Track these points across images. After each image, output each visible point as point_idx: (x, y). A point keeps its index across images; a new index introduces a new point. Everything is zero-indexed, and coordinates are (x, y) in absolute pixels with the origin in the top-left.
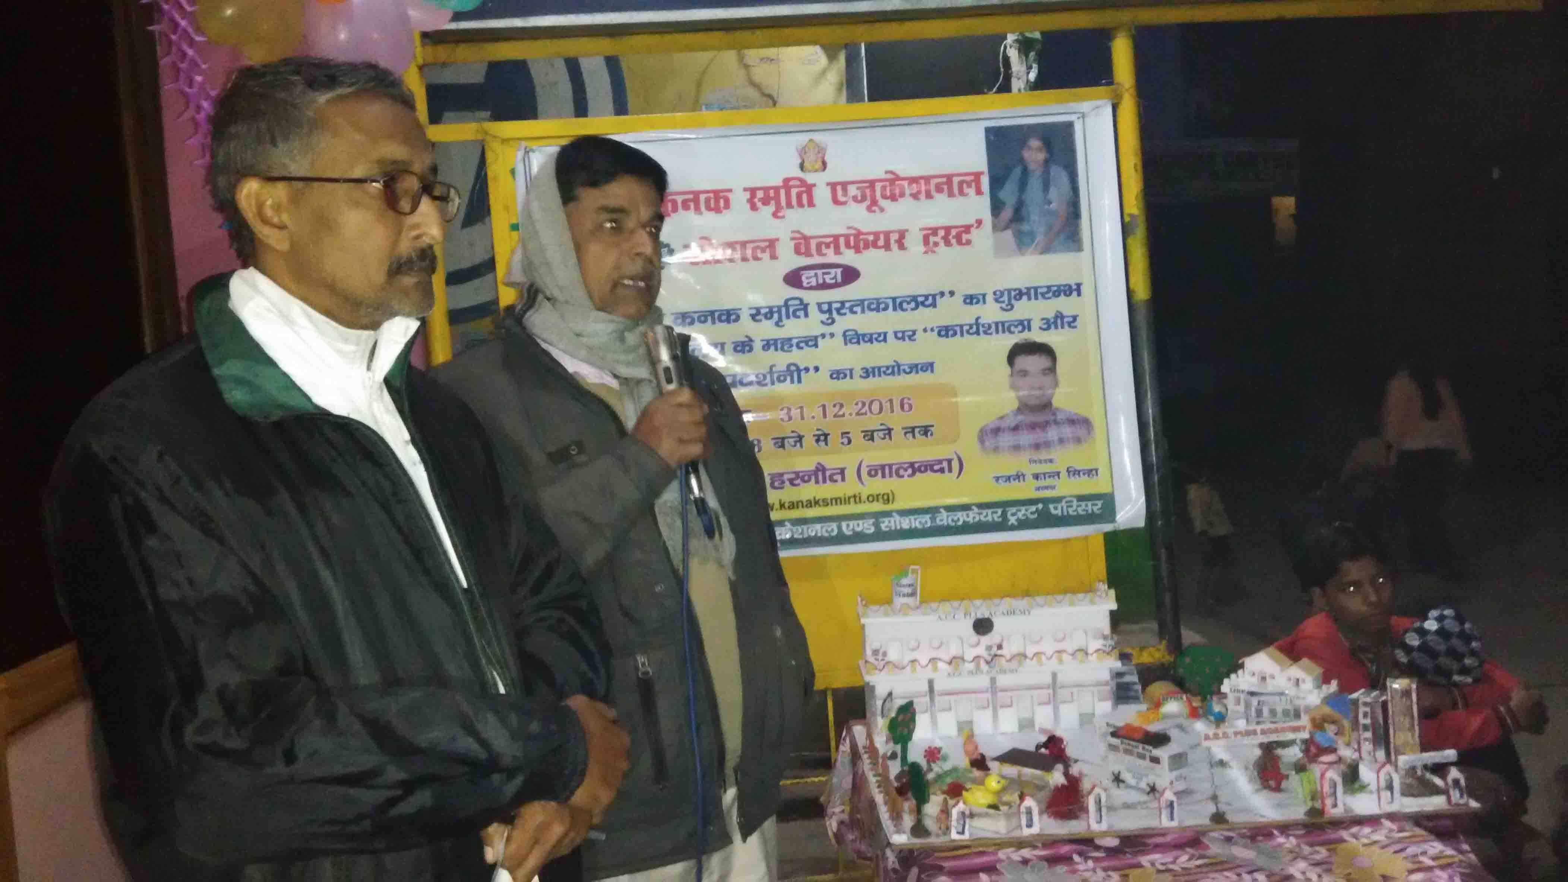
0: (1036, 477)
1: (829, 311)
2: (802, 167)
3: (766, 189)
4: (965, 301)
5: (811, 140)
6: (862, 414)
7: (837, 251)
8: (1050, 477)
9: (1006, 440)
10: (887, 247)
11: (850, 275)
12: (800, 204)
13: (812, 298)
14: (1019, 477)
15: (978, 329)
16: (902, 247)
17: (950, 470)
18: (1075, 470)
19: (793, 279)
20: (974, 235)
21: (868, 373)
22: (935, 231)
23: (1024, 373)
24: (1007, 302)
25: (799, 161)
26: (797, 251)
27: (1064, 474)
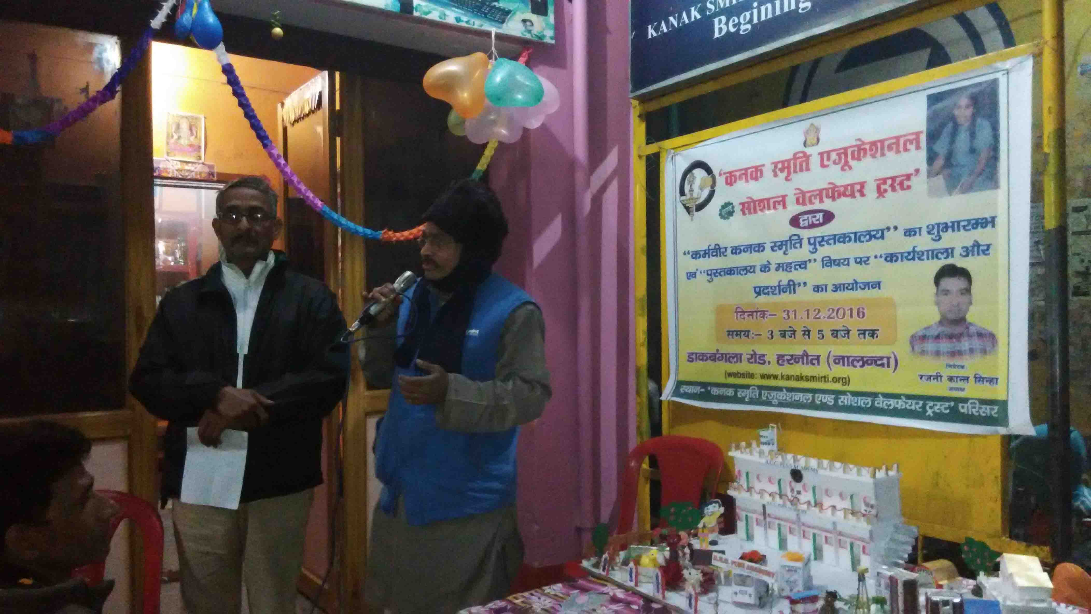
0: (951, 379)
1: (815, 243)
2: (805, 144)
3: (783, 162)
4: (905, 235)
5: (812, 124)
6: (831, 318)
7: (821, 201)
8: (961, 380)
9: (930, 346)
10: (853, 196)
11: (829, 217)
12: (801, 170)
13: (805, 234)
14: (938, 377)
15: (914, 255)
16: (863, 195)
17: (888, 366)
18: (980, 378)
19: (795, 222)
20: (914, 182)
21: (837, 288)
22: (884, 181)
23: (946, 292)
24: (936, 233)
25: (804, 140)
26: (798, 202)
27: (972, 379)
